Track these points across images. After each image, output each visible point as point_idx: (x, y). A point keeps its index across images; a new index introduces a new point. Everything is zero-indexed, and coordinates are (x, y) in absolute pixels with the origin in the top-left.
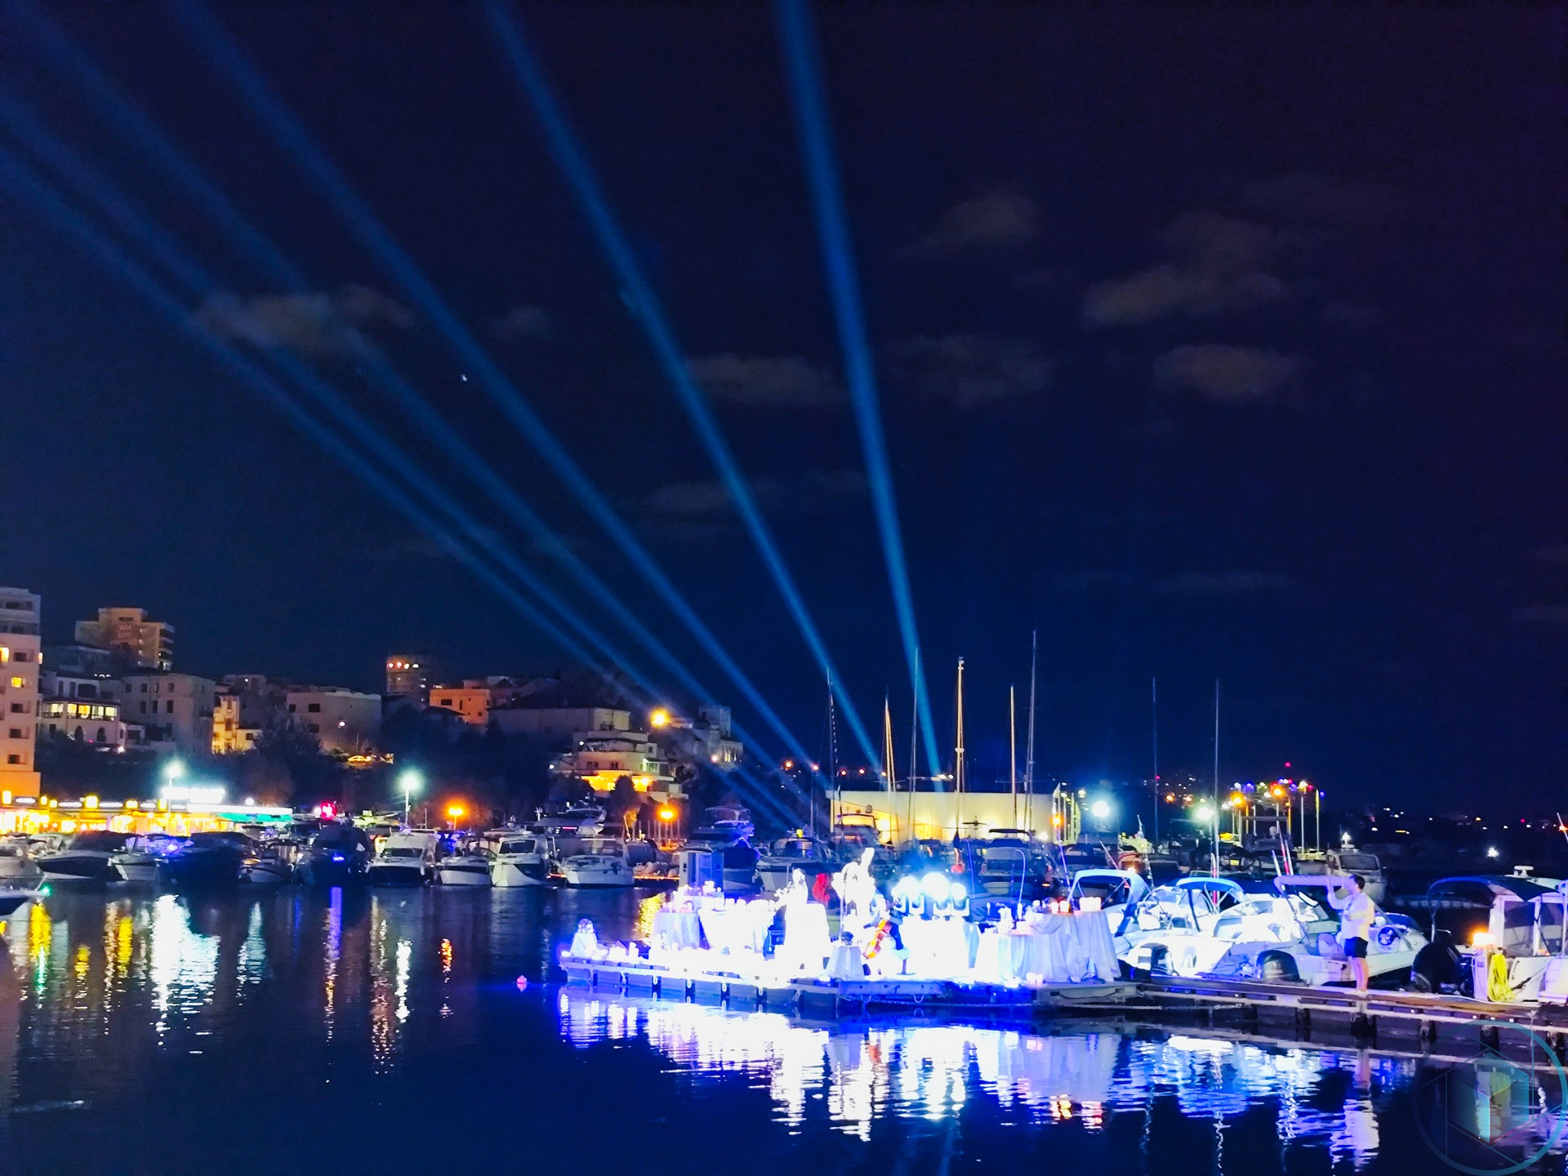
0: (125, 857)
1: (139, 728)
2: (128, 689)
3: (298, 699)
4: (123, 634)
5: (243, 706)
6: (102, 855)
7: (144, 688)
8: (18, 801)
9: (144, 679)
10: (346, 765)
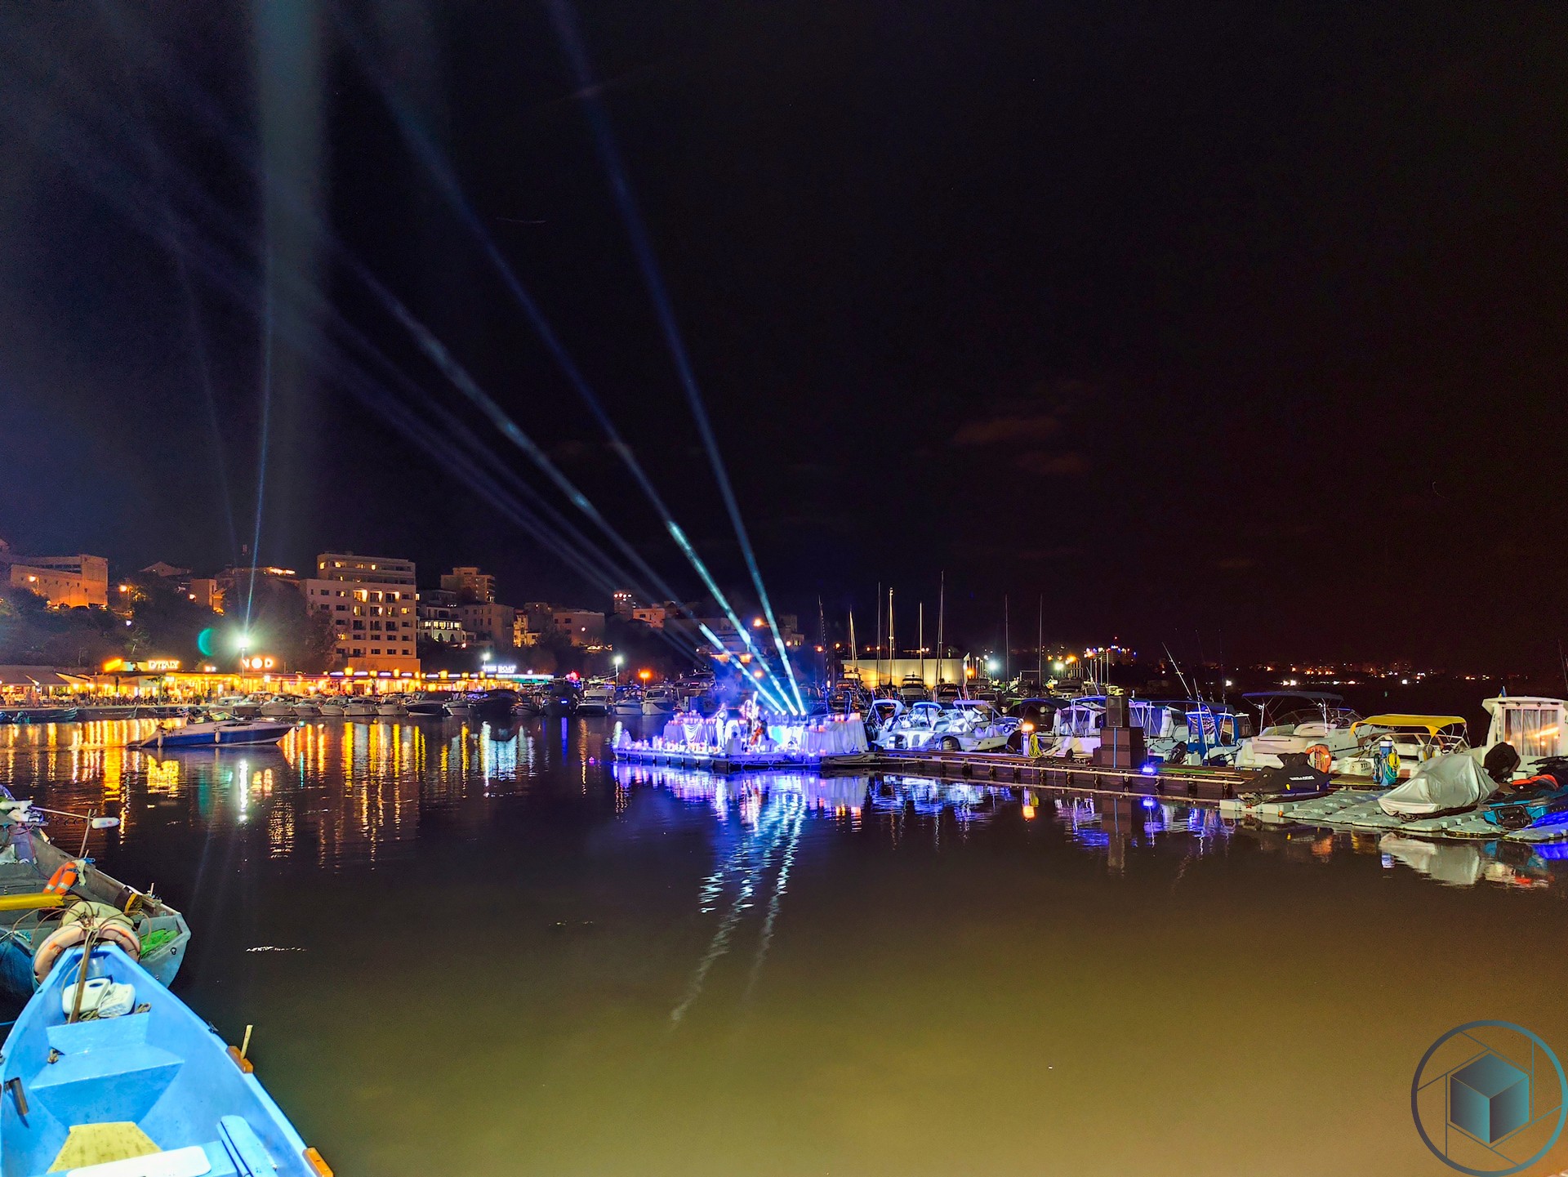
0: (451, 704)
1: (473, 634)
2: (467, 611)
3: (560, 616)
4: (467, 580)
5: (530, 620)
6: (440, 702)
7: (475, 612)
8: (403, 675)
9: (475, 607)
10: (586, 651)
